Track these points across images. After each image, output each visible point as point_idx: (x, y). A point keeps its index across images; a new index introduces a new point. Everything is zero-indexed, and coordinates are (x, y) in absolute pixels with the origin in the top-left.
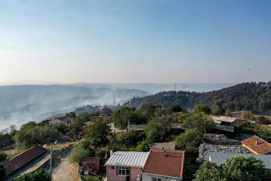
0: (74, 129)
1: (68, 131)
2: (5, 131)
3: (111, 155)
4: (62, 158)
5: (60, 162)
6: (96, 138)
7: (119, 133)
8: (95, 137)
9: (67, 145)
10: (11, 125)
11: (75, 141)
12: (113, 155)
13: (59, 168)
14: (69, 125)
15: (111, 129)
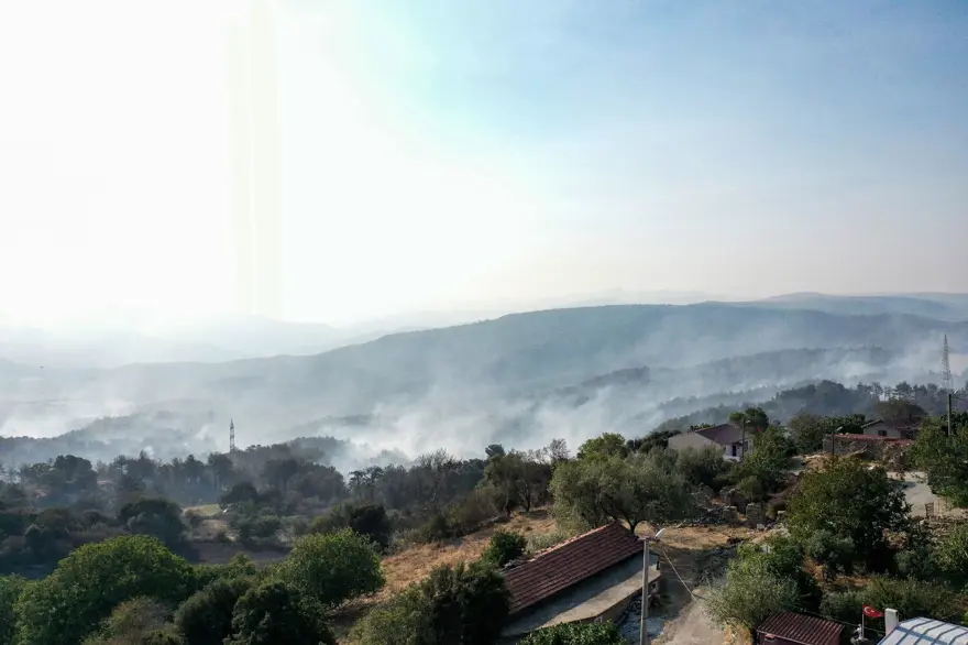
0: (752, 479)
1: (730, 484)
2: (538, 454)
3: (887, 633)
4: (696, 586)
5: (689, 600)
6: (834, 531)
7: (946, 522)
8: (830, 528)
9: (720, 537)
10: (555, 441)
11: (753, 527)
12: (898, 635)
13: (682, 622)
14: (737, 459)
15: (904, 506)
